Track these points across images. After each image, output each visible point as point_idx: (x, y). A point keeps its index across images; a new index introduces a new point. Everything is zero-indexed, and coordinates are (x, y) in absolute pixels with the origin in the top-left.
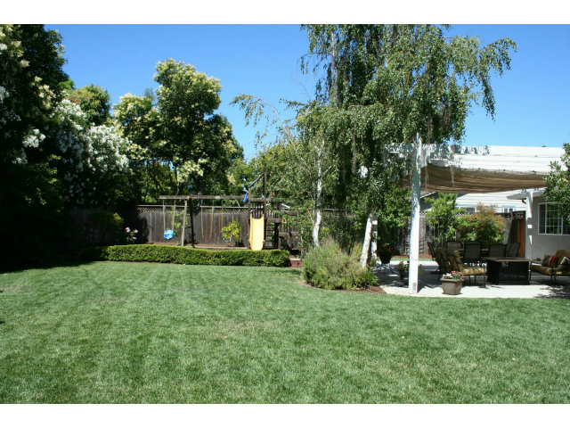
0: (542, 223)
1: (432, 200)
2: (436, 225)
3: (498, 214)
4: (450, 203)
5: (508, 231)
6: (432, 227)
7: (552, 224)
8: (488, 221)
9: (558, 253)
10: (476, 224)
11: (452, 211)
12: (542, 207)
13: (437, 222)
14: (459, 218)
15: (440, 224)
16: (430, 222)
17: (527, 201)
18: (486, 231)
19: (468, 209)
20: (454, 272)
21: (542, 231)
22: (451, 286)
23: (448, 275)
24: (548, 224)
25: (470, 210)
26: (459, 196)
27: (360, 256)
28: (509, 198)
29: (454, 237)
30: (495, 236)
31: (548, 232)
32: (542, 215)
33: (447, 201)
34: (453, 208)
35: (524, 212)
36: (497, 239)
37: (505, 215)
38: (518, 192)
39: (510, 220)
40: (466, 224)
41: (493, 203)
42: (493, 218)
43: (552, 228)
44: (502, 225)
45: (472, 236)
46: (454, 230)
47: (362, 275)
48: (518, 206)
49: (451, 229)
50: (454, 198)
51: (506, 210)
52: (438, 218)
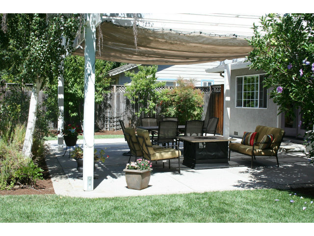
0: (239, 96)
1: (131, 74)
2: (136, 100)
3: (197, 88)
4: (149, 76)
5: (207, 105)
6: (132, 102)
7: (249, 98)
8: (187, 95)
9: (258, 128)
10: (176, 98)
11: (152, 85)
12: (240, 81)
13: (137, 97)
14: (158, 92)
15: (141, 98)
16: (129, 97)
17: (225, 74)
18: (185, 106)
19: (168, 83)
20: (140, 160)
21: (239, 104)
22: (136, 179)
23: (133, 164)
24: (245, 97)
25: (170, 84)
26: (159, 70)
27: (22, 142)
28: (208, 71)
29: (155, 112)
30: (195, 110)
31: (245, 106)
32: (239, 88)
33: (146, 74)
34: (153, 82)
35: (223, 86)
36: (196, 113)
37: (204, 89)
38: (217, 63)
39: (209, 94)
40: (165, 98)
41: (193, 77)
42: (193, 92)
43: (249, 102)
44: (201, 99)
45: (172, 111)
46: (154, 104)
47: (21, 168)
48: (216, 80)
49: (151, 104)
50: (153, 73)
51: (205, 84)
52: (137, 93)
